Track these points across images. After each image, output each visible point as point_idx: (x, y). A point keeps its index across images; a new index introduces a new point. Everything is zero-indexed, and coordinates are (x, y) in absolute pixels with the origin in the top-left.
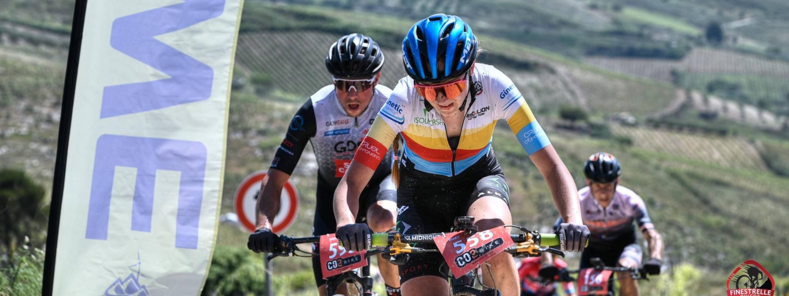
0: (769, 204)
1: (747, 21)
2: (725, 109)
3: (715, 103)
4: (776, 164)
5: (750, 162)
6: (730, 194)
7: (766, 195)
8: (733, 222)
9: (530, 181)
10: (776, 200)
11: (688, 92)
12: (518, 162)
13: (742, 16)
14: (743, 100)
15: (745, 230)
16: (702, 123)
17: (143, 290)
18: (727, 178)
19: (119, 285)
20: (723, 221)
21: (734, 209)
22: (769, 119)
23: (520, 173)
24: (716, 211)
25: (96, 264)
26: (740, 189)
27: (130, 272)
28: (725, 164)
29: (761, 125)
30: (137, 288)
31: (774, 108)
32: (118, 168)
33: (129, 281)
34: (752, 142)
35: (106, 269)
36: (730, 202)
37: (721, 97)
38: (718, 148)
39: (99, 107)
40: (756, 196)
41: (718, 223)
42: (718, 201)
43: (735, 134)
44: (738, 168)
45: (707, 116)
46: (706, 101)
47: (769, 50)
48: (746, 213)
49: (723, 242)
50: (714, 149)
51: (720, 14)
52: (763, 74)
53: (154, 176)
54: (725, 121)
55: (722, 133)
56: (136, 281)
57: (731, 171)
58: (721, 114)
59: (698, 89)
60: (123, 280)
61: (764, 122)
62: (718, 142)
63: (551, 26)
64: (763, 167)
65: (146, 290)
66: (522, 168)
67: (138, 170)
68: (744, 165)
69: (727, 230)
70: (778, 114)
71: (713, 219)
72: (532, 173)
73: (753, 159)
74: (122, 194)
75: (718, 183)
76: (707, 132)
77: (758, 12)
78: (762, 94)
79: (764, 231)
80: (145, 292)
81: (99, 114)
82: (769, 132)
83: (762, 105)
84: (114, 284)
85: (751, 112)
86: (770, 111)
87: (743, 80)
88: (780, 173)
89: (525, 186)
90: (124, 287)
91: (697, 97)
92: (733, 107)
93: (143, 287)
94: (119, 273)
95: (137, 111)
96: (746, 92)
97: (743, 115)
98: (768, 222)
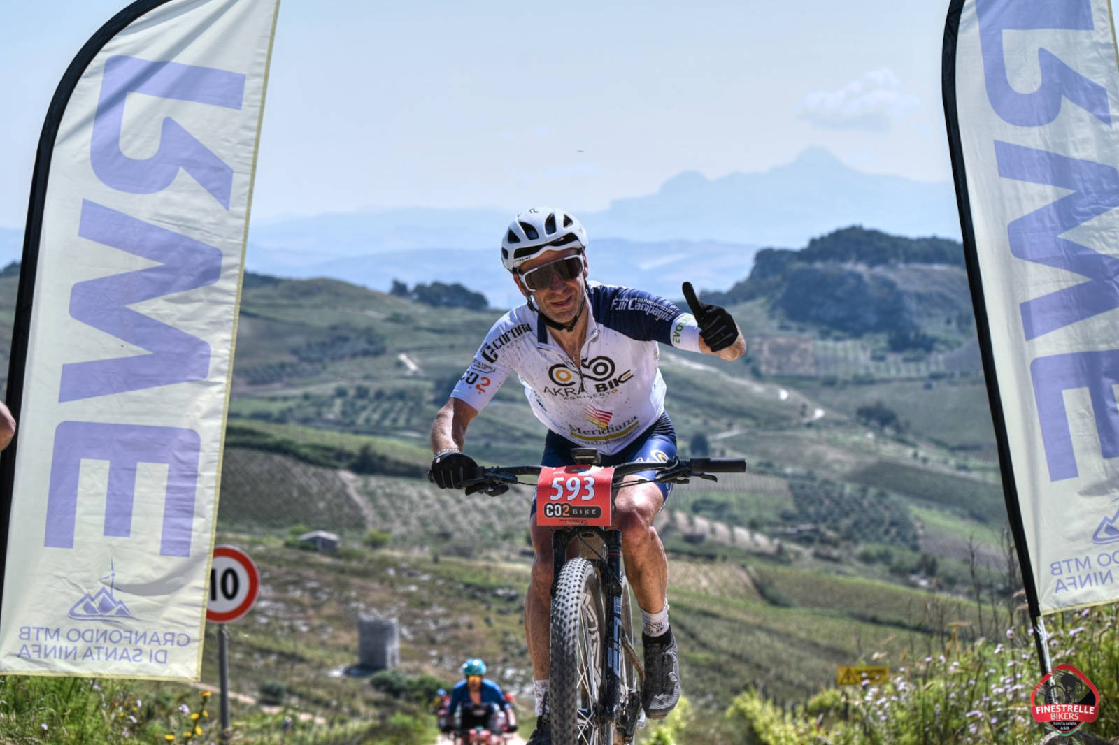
0: (763, 637)
1: (735, 432)
2: (713, 531)
3: (702, 523)
4: (770, 591)
5: (742, 591)
6: (719, 627)
7: (759, 627)
8: (723, 658)
9: (493, 616)
10: (770, 632)
11: (671, 511)
12: (479, 594)
13: (730, 426)
14: (733, 521)
15: (735, 667)
16: (687, 547)
17: (120, 606)
18: (716, 609)
19: (88, 602)
20: (712, 657)
21: (724, 643)
22: (762, 540)
23: (483, 607)
24: (704, 646)
25: (59, 577)
26: (732, 620)
27: (101, 586)
28: (713, 593)
29: (754, 549)
30: (113, 604)
31: (767, 529)
32: (83, 462)
33: (101, 597)
34: (743, 567)
35: (69, 582)
36: (720, 637)
37: (707, 517)
38: (706, 574)
39: (58, 388)
40: (749, 629)
41: (707, 659)
42: (706, 635)
43: (724, 558)
44: (729, 598)
45: (692, 539)
46: (691, 523)
47: (760, 464)
48: (737, 648)
49: (713, 680)
50: (701, 577)
51: (706, 423)
52: (753, 491)
53: (134, 470)
54: (713, 544)
55: (710, 558)
56: (110, 596)
57: (720, 601)
58: (709, 537)
59: (683, 510)
60: (93, 596)
61: (757, 544)
62: (705, 567)
63: (515, 440)
64: (757, 596)
65: (125, 607)
66: (484, 601)
67: (111, 463)
68: (735, 594)
69: (717, 668)
70: (772, 536)
71: (701, 655)
72: (494, 607)
73: (746, 586)
74: (91, 492)
75: (706, 614)
76: (693, 556)
77: (748, 422)
78: (753, 514)
79: (758, 667)
80: (123, 608)
81: (57, 397)
82: (761, 555)
83: (753, 526)
84: (81, 601)
85: (742, 533)
86: (763, 533)
87: (732, 498)
88: (774, 602)
89: (487, 621)
90: (95, 605)
91: (681, 517)
92: (721, 528)
93: (121, 602)
94: (88, 588)
95: (107, 393)
96: (736, 511)
97: (733, 538)
98: (762, 657)
